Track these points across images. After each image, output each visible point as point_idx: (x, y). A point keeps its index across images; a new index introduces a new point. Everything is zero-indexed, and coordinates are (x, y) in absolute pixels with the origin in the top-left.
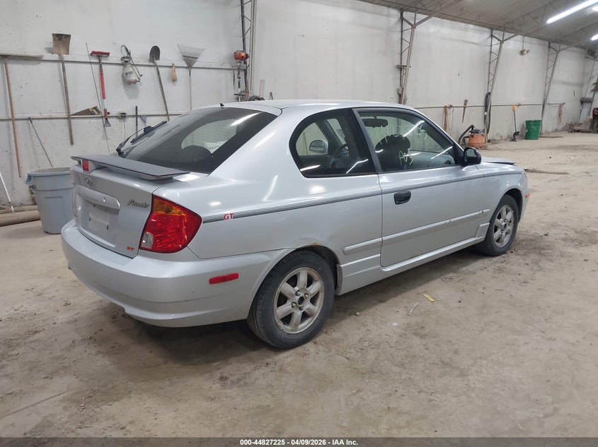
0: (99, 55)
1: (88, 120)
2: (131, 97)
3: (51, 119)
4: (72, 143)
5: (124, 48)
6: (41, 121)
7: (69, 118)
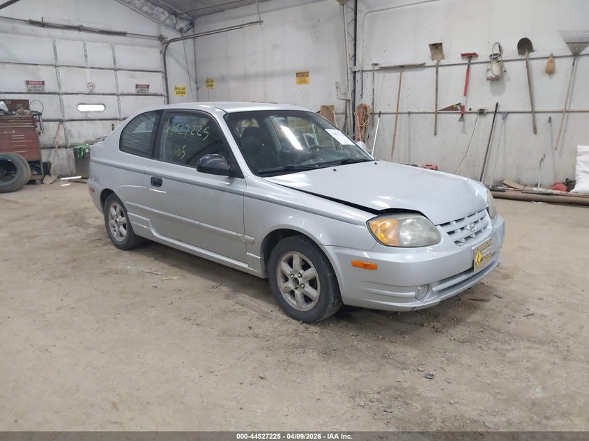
0: (470, 56)
1: (451, 115)
2: (495, 94)
3: (424, 113)
4: (435, 134)
5: (497, 45)
6: (418, 115)
7: (436, 113)
